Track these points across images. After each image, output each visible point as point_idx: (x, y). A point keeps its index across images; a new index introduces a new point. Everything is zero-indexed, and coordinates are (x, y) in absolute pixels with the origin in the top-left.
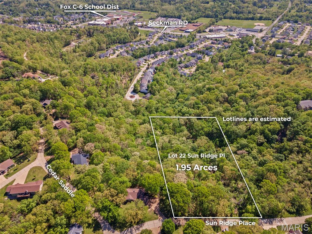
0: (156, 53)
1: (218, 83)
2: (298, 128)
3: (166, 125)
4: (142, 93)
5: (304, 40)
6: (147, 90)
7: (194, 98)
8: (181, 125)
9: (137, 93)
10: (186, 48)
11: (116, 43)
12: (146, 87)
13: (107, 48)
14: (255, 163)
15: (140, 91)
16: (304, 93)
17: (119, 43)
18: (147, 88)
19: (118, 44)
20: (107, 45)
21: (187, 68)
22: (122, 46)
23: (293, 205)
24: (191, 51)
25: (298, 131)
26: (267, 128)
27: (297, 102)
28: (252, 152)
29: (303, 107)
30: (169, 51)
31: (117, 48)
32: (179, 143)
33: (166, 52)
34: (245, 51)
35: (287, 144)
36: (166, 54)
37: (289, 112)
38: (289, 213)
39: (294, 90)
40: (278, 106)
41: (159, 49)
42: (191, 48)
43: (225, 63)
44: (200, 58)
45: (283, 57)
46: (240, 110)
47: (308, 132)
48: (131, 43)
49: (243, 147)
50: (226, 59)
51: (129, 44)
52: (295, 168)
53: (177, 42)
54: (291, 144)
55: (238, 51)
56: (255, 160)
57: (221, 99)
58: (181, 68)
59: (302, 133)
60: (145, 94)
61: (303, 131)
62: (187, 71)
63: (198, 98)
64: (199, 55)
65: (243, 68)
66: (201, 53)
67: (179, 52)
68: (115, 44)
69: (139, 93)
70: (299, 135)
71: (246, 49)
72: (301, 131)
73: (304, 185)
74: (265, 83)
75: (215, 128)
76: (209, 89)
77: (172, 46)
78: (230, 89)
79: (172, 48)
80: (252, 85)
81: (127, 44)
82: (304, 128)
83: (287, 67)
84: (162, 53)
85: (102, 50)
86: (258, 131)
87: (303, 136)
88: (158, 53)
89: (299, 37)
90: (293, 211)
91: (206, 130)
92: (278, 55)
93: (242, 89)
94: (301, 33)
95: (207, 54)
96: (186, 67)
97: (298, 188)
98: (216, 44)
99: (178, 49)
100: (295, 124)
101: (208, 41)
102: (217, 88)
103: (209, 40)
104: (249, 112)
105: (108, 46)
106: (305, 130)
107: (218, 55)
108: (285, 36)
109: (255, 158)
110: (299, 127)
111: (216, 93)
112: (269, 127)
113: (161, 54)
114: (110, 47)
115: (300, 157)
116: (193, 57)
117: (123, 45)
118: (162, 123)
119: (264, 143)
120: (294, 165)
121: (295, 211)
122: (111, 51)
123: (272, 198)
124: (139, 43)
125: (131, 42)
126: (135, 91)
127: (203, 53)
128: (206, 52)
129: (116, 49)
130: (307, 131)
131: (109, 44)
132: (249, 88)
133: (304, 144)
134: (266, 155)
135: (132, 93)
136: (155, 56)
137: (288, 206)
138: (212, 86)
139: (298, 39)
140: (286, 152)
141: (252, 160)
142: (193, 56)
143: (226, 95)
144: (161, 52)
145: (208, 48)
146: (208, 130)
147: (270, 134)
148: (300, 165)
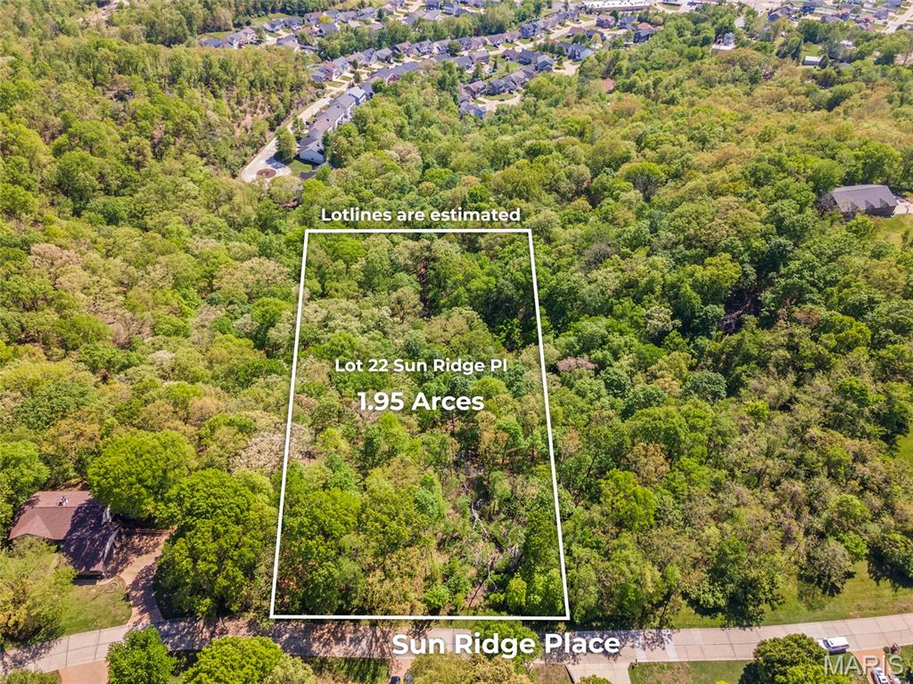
0: (398, 46)
1: (570, 133)
2: (802, 277)
3: (341, 265)
4: (305, 161)
5: (906, 25)
6: (321, 152)
7: (473, 179)
8: (396, 267)
9: (287, 162)
10: (507, 36)
11: (273, 11)
12: (320, 141)
13: (235, 26)
14: (612, 407)
15: (297, 157)
16: (857, 158)
17: (283, 10)
18: (322, 147)
19: (279, 14)
20: (238, 13)
21: (493, 95)
22: (290, 22)
23: (718, 575)
24: (521, 46)
25: (802, 290)
26: (691, 275)
27: (821, 185)
28: (616, 364)
29: (844, 206)
30: (446, 42)
31: (273, 26)
32: (355, 324)
33: (436, 44)
34: (702, 46)
35: (752, 337)
36: (435, 51)
37: (783, 219)
38: (697, 611)
39: (823, 147)
40: (749, 200)
41: (414, 34)
42: (525, 36)
43: (621, 80)
44: (543, 67)
45: (823, 65)
46: (615, 219)
47: (840, 291)
48: (325, 14)
49: (587, 345)
50: (627, 69)
51: (315, 15)
52: (757, 427)
53: (482, 18)
54: (766, 337)
55: (675, 46)
56: (615, 396)
57: (565, 185)
58: (473, 94)
59: (816, 297)
60: (315, 164)
61: (820, 290)
62: (490, 105)
63: (484, 180)
64: (546, 57)
65: (676, 92)
66: (552, 51)
67: (480, 48)
68: (271, 15)
69: (296, 161)
70: (804, 302)
71: (706, 41)
72: (814, 290)
73: (777, 495)
74: (729, 129)
75: (512, 281)
76: (533, 153)
77: (458, 28)
78: (601, 152)
79: (458, 33)
80: (683, 138)
81: (308, 15)
82: (828, 278)
83: (827, 94)
84: (421, 45)
85: (219, 29)
86: (658, 289)
87: (817, 308)
88: (406, 45)
89: (892, 18)
90: (712, 601)
91: (475, 284)
92: (808, 58)
93: (647, 151)
94: (898, 6)
95: (573, 57)
96: (493, 92)
97: (752, 509)
98: (610, 27)
99: (478, 39)
100: (797, 262)
101: (586, 20)
102: (560, 148)
103: (590, 16)
104: (645, 224)
105: (243, 19)
106: (828, 284)
107: (605, 55)
108: (845, 11)
109: (615, 387)
110: (806, 273)
111: (552, 164)
112: (698, 275)
113: (415, 50)
114: (248, 23)
115: (785, 387)
116: (526, 64)
117: (296, 18)
118: (327, 260)
119: (667, 333)
120: (755, 414)
121: (722, 603)
122: (246, 34)
123: (624, 547)
124: (353, 14)
125: (325, 10)
126: (281, 157)
127: (560, 53)
128: (570, 50)
129: (268, 27)
130: (835, 289)
131: (248, 13)
132: (667, 147)
133: (815, 339)
134: (662, 377)
135: (269, 161)
136: (394, 54)
137: (697, 582)
138: (546, 142)
139: (886, 23)
140: (745, 367)
141: (604, 391)
142: (524, 60)
143: (587, 173)
144: (417, 45)
145: (582, 39)
146: (485, 287)
147: (700, 301)
148: (779, 418)
